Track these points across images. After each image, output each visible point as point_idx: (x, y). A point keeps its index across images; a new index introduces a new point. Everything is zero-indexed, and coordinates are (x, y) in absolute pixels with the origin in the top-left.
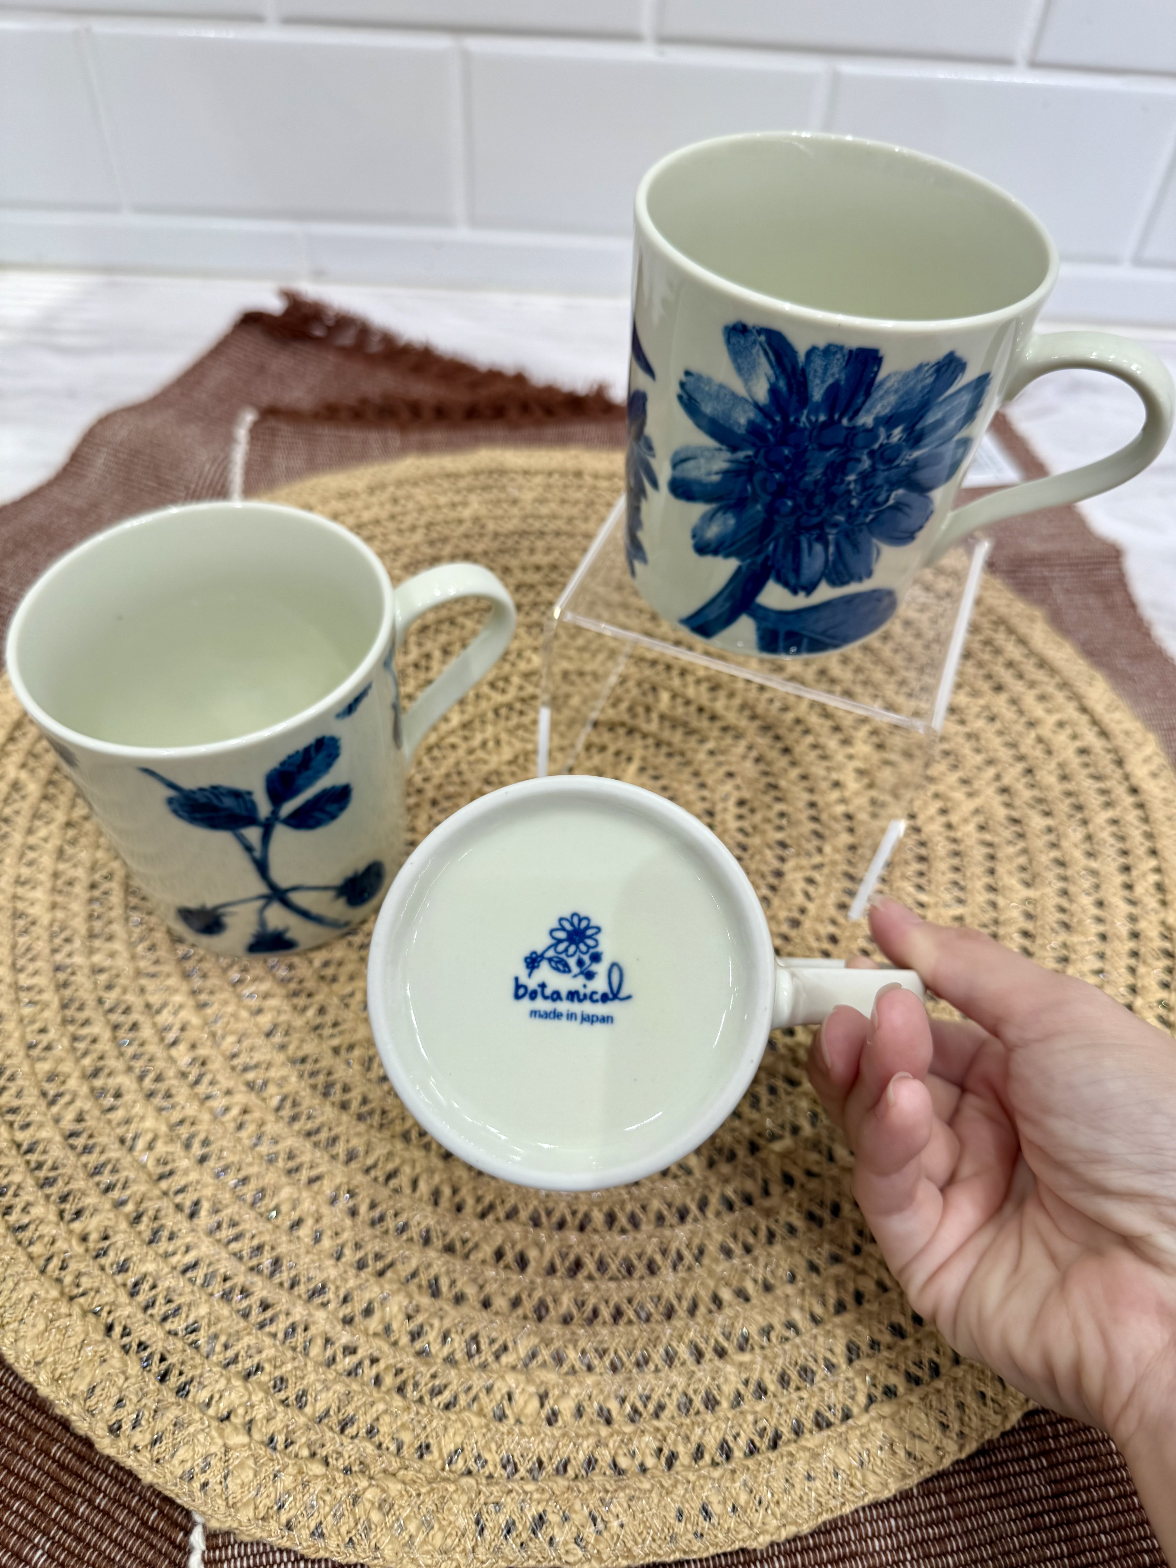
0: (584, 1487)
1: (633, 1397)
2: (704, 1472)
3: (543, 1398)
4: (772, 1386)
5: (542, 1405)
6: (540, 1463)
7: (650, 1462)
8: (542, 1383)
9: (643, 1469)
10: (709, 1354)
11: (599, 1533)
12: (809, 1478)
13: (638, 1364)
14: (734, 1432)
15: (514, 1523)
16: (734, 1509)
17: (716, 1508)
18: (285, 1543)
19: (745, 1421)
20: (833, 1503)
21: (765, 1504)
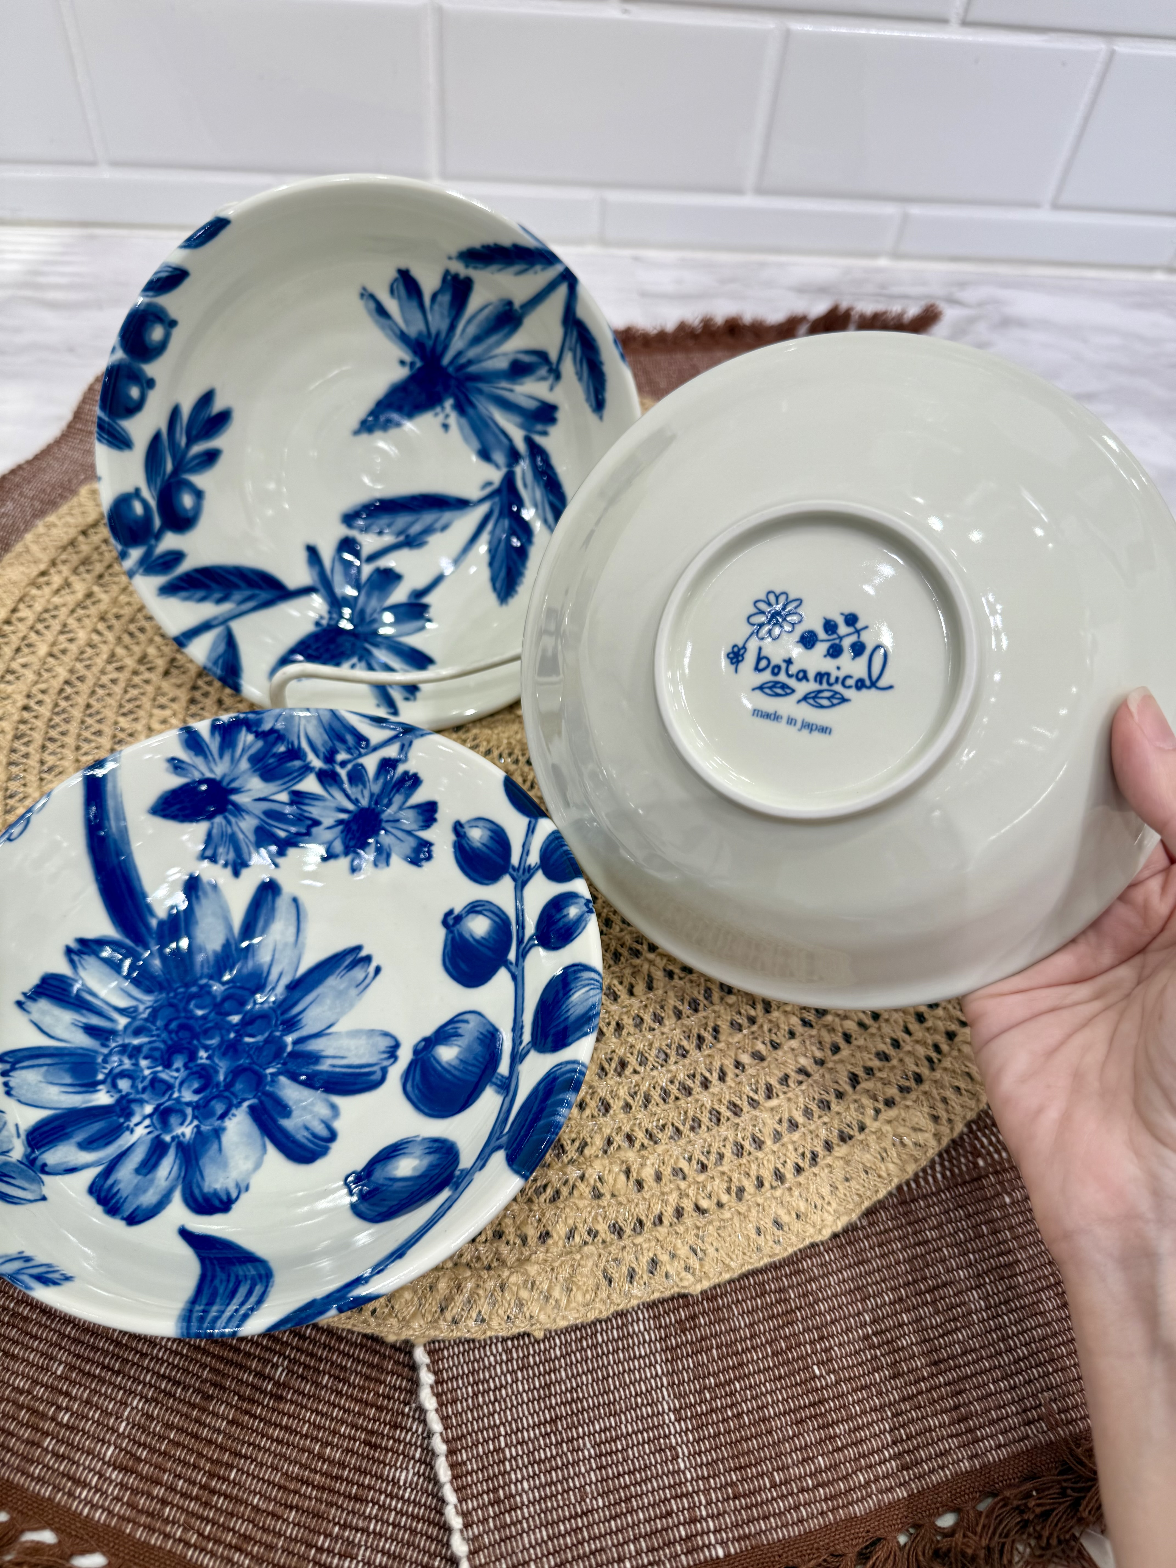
0: (681, 1229)
1: (697, 1155)
2: (768, 1195)
3: (628, 1172)
4: (800, 1119)
5: (628, 1178)
6: (641, 1222)
7: (725, 1198)
8: (623, 1162)
9: (720, 1205)
10: (746, 1107)
11: (701, 1259)
12: (847, 1180)
13: (692, 1129)
14: (782, 1160)
15: (633, 1270)
16: (798, 1216)
17: (785, 1218)
18: (456, 1334)
19: (787, 1150)
20: (868, 1193)
21: (819, 1207)
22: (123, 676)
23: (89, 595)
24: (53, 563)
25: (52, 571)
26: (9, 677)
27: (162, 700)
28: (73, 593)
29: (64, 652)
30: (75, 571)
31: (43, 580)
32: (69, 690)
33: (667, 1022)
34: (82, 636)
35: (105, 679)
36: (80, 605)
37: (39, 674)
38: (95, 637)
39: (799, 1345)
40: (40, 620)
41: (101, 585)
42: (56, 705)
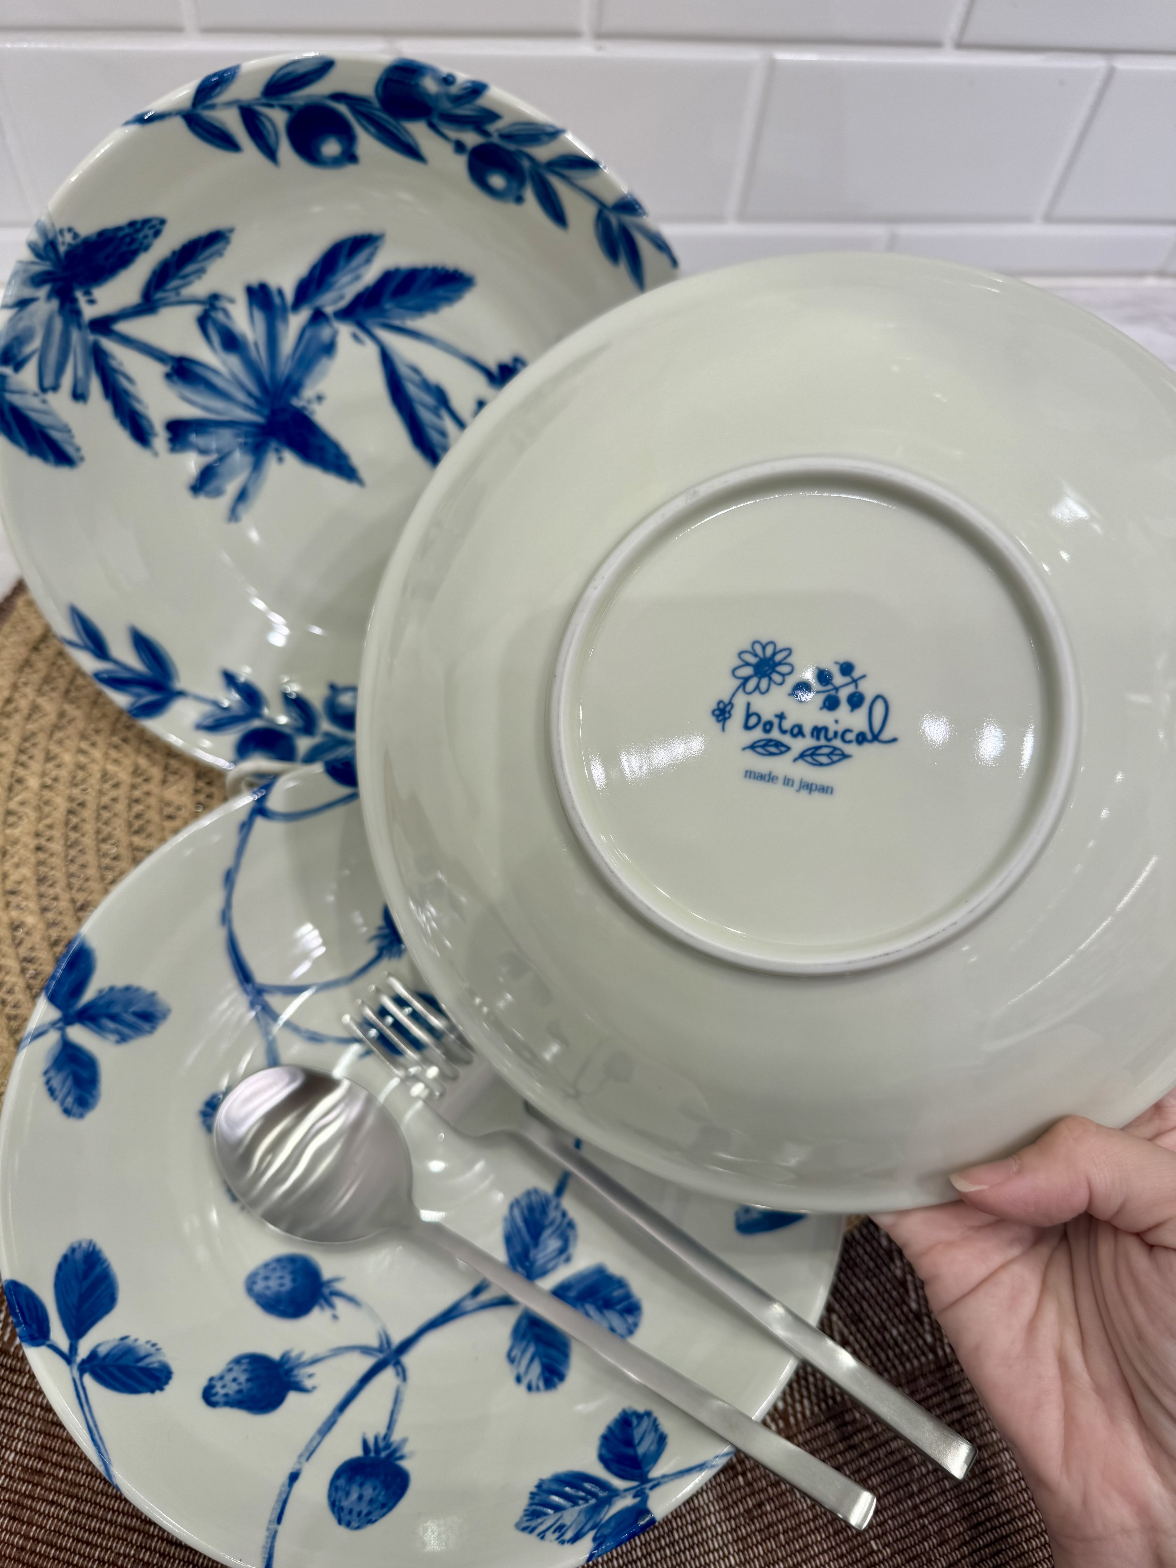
22: (122, 792)
23: (62, 715)
24: (15, 687)
25: (17, 695)
28: (45, 715)
29: (56, 780)
30: (40, 692)
31: (10, 708)
32: (74, 820)
36: (56, 727)
38: (82, 759)
40: (22, 751)
41: (71, 702)
42: (67, 838)
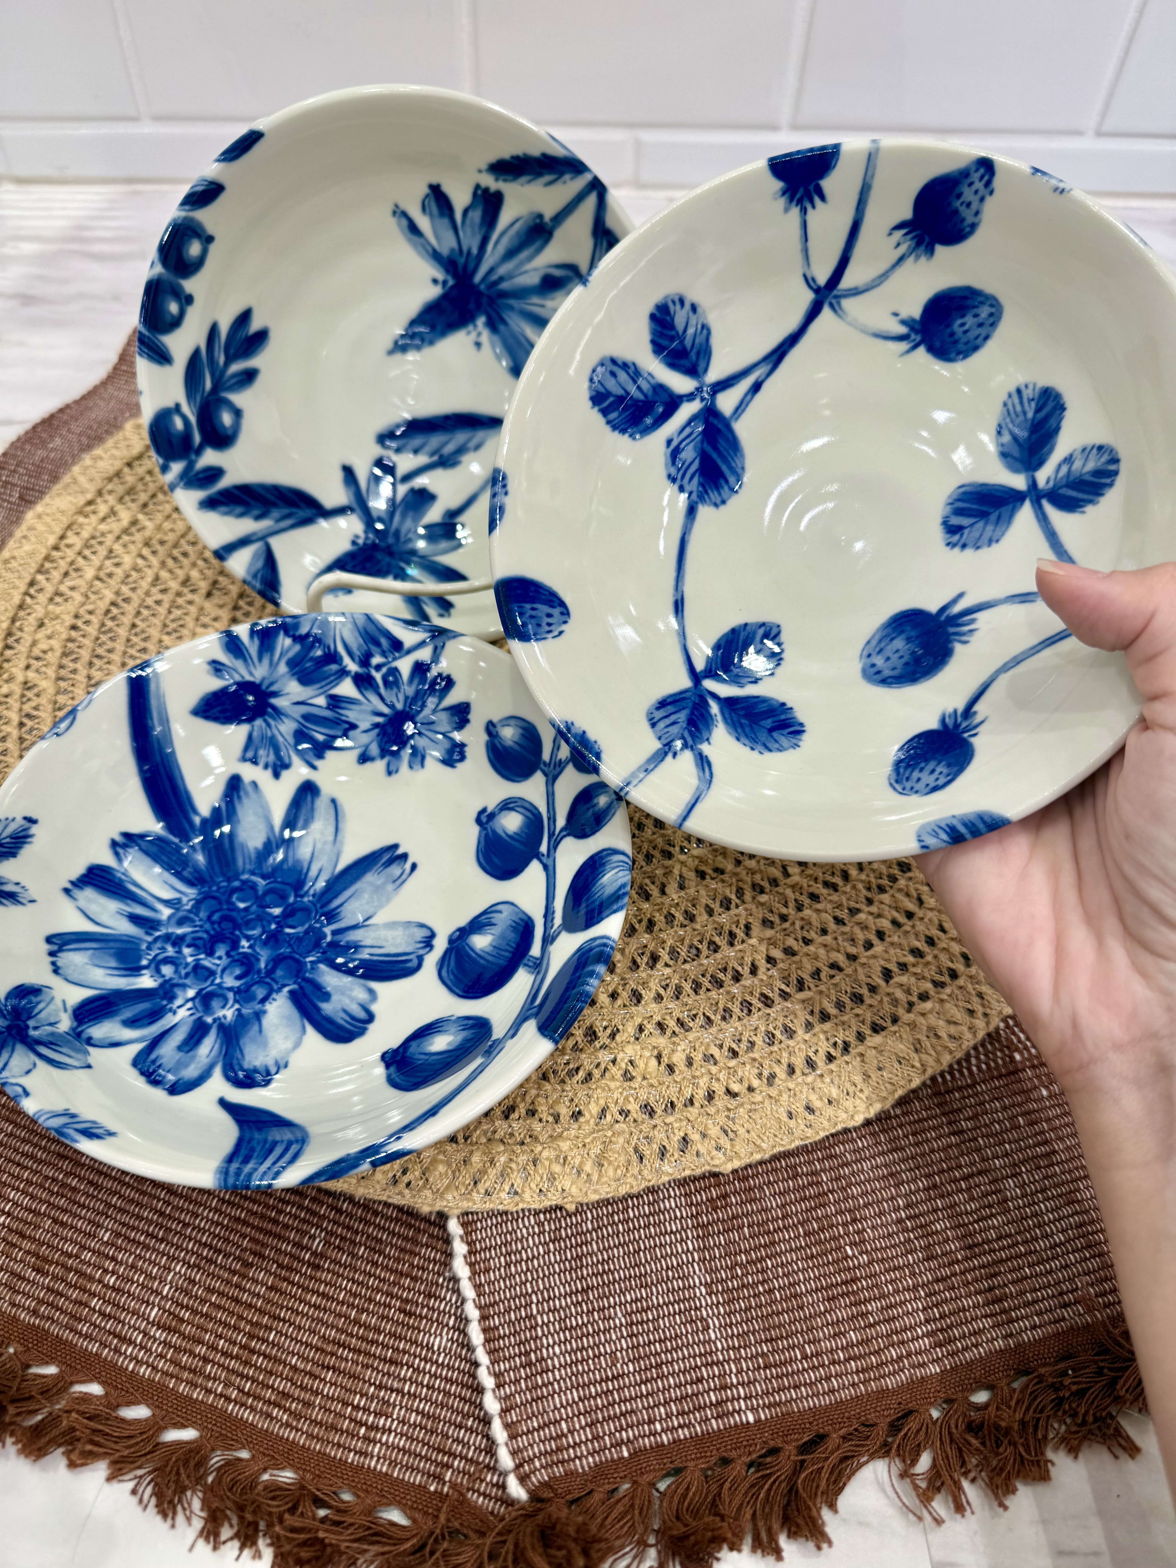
0: (712, 1110)
1: (728, 1043)
2: (800, 1080)
3: (659, 1057)
4: (833, 1011)
5: (660, 1063)
6: (672, 1103)
7: (756, 1083)
8: (654, 1047)
9: (751, 1089)
10: (777, 999)
11: (731, 1140)
12: (880, 1069)
13: (724, 1018)
14: (813, 1049)
15: (664, 1147)
16: (830, 1102)
17: (817, 1104)
18: (489, 1206)
19: (819, 1040)
20: (902, 1083)
21: (852, 1094)
22: (167, 598)
23: (134, 522)
24: (100, 493)
25: (99, 500)
26: (58, 599)
27: (205, 620)
28: (119, 520)
29: (110, 575)
30: (121, 500)
31: (89, 509)
32: (115, 611)
33: (698, 919)
34: (128, 560)
35: (150, 601)
36: (126, 531)
37: (87, 597)
38: (140, 562)
39: (831, 1226)
40: (87, 546)
41: (146, 514)
42: (103, 625)
